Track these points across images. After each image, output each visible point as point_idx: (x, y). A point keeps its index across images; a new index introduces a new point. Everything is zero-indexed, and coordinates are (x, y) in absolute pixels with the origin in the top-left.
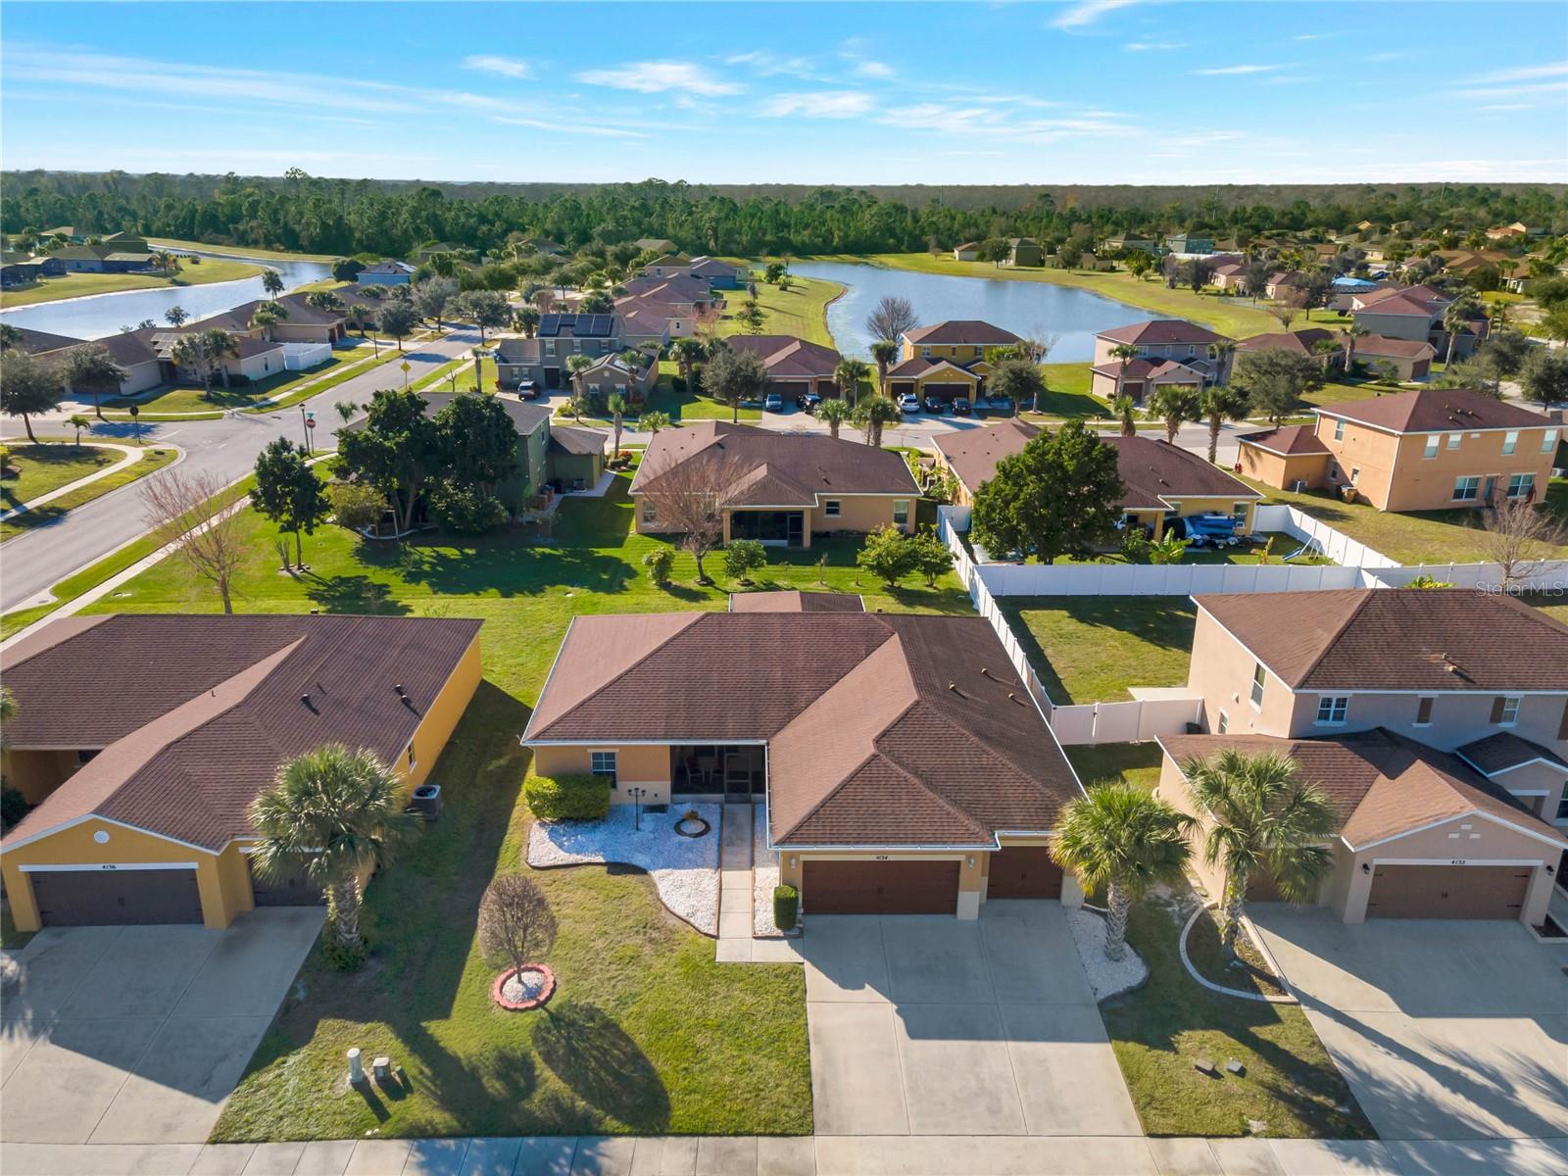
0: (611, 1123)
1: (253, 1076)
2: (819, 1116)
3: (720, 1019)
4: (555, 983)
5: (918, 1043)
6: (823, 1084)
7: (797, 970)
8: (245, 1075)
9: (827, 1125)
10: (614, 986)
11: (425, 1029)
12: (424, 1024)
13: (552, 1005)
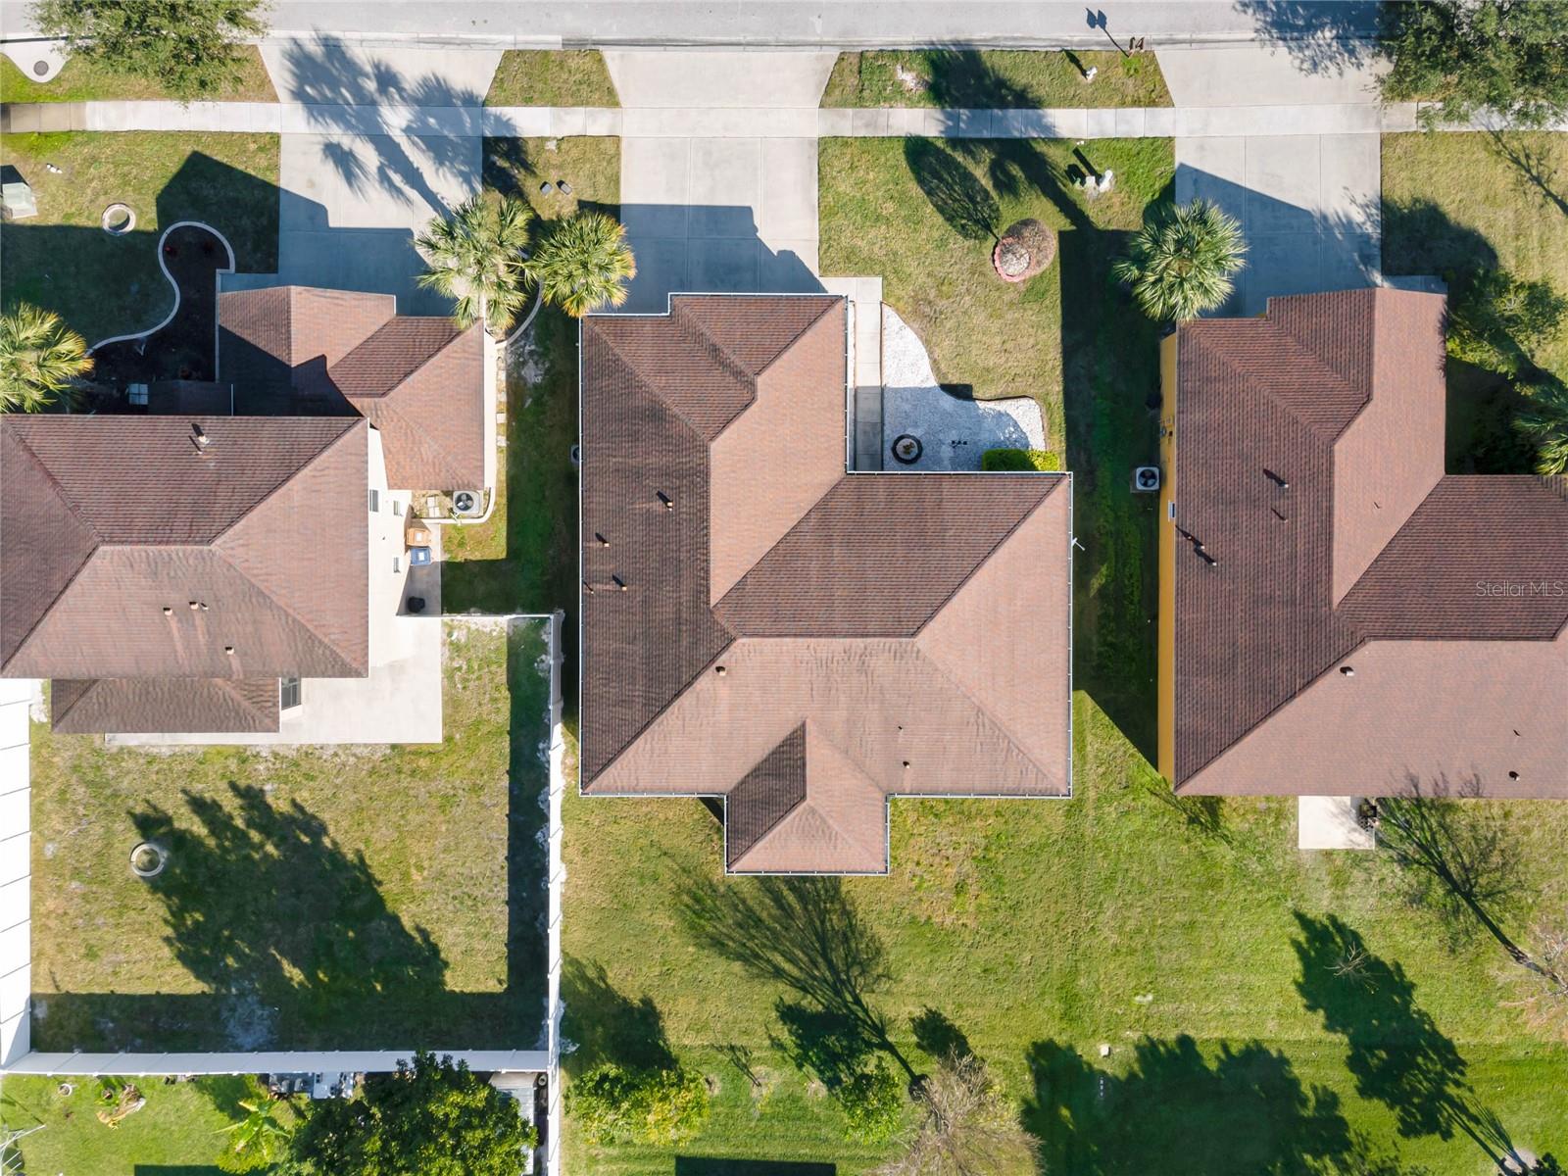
0: (940, 144)
1: (1168, 182)
2: (815, 152)
3: (878, 224)
4: (994, 261)
5: (747, 204)
6: (811, 172)
7: (825, 270)
8: (1173, 179)
9: (811, 144)
10: (952, 257)
11: (1072, 223)
12: (1074, 228)
13: (991, 241)
